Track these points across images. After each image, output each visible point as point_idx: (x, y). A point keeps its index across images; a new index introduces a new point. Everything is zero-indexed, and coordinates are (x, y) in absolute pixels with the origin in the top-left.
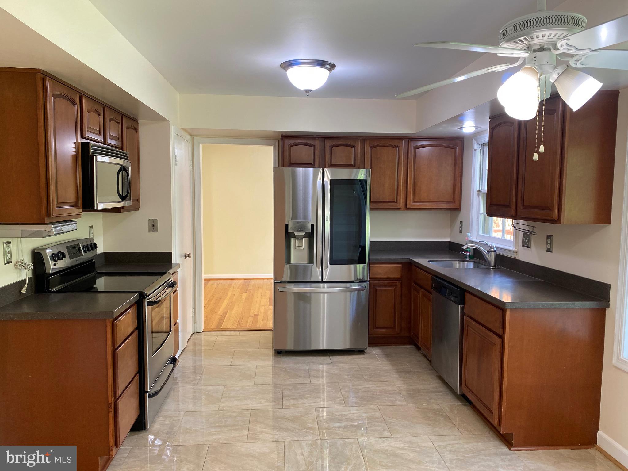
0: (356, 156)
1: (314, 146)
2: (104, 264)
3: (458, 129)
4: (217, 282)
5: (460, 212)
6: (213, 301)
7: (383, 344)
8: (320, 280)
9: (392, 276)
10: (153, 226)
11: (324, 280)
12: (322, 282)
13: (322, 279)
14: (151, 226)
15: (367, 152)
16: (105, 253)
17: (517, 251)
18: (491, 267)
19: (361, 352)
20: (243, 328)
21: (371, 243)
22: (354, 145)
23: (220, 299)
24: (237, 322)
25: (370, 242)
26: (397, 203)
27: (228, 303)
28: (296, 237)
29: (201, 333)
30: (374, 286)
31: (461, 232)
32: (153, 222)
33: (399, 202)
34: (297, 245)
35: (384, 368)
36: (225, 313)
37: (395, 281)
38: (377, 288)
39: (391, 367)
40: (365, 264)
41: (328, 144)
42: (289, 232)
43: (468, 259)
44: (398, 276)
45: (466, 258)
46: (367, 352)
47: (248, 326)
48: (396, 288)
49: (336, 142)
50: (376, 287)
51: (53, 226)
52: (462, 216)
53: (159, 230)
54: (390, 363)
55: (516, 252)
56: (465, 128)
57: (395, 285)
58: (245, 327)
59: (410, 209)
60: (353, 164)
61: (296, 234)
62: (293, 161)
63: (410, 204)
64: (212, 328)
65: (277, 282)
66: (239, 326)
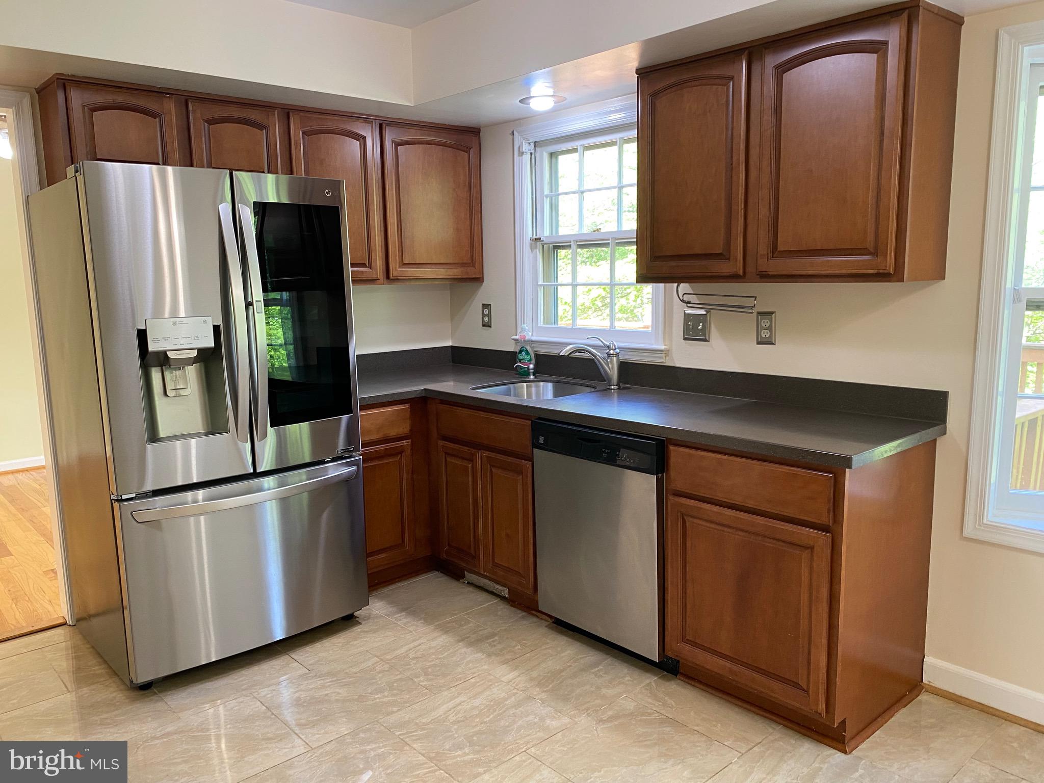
0: (271, 151)
1: (159, 114)
3: (520, 101)
5: (481, 285)
8: (251, 471)
9: (393, 432)
11: (258, 470)
12: (256, 475)
13: (255, 467)
15: (296, 143)
17: (669, 351)
18: (612, 387)
19: (349, 621)
22: (265, 123)
26: (370, 267)
31: (487, 325)
33: (373, 265)
35: (434, 644)
37: (399, 444)
40: (352, 412)
41: (199, 113)
42: (150, 350)
43: (532, 377)
44: (404, 428)
45: (529, 375)
48: (401, 457)
52: (487, 292)
55: (666, 352)
56: (535, 98)
57: (400, 452)
59: (396, 280)
62: (102, 154)
63: (396, 269)
65: (124, 497)
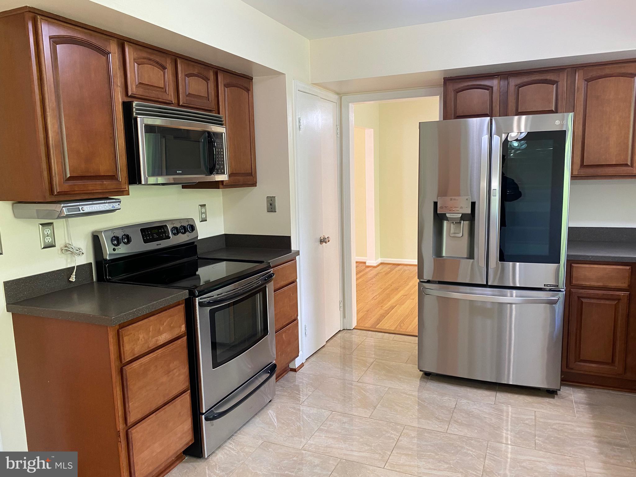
0: (559, 97)
1: (492, 87)
2: (225, 247)
4: (405, 268)
6: (387, 291)
7: (593, 384)
8: (485, 283)
10: (271, 205)
11: (489, 284)
12: (486, 286)
13: (487, 282)
14: (269, 205)
15: (578, 88)
16: (225, 234)
19: (550, 393)
20: (402, 331)
21: (571, 230)
22: (556, 79)
23: (397, 289)
24: (399, 321)
25: (569, 228)
26: (631, 166)
27: (402, 295)
28: (449, 219)
29: (350, 331)
30: (579, 297)
32: (271, 200)
34: (452, 231)
35: (578, 429)
36: (392, 308)
37: (618, 293)
38: (584, 300)
39: (592, 430)
40: (558, 262)
41: (514, 82)
42: (438, 212)
44: (623, 284)
46: (560, 394)
47: (409, 328)
48: (618, 303)
49: (525, 79)
50: (582, 299)
51: (62, 205)
53: (277, 210)
54: (592, 421)
57: (617, 299)
58: (404, 330)
60: (553, 110)
61: (448, 215)
62: (460, 113)
64: (366, 325)
65: (421, 280)
66: (399, 326)
